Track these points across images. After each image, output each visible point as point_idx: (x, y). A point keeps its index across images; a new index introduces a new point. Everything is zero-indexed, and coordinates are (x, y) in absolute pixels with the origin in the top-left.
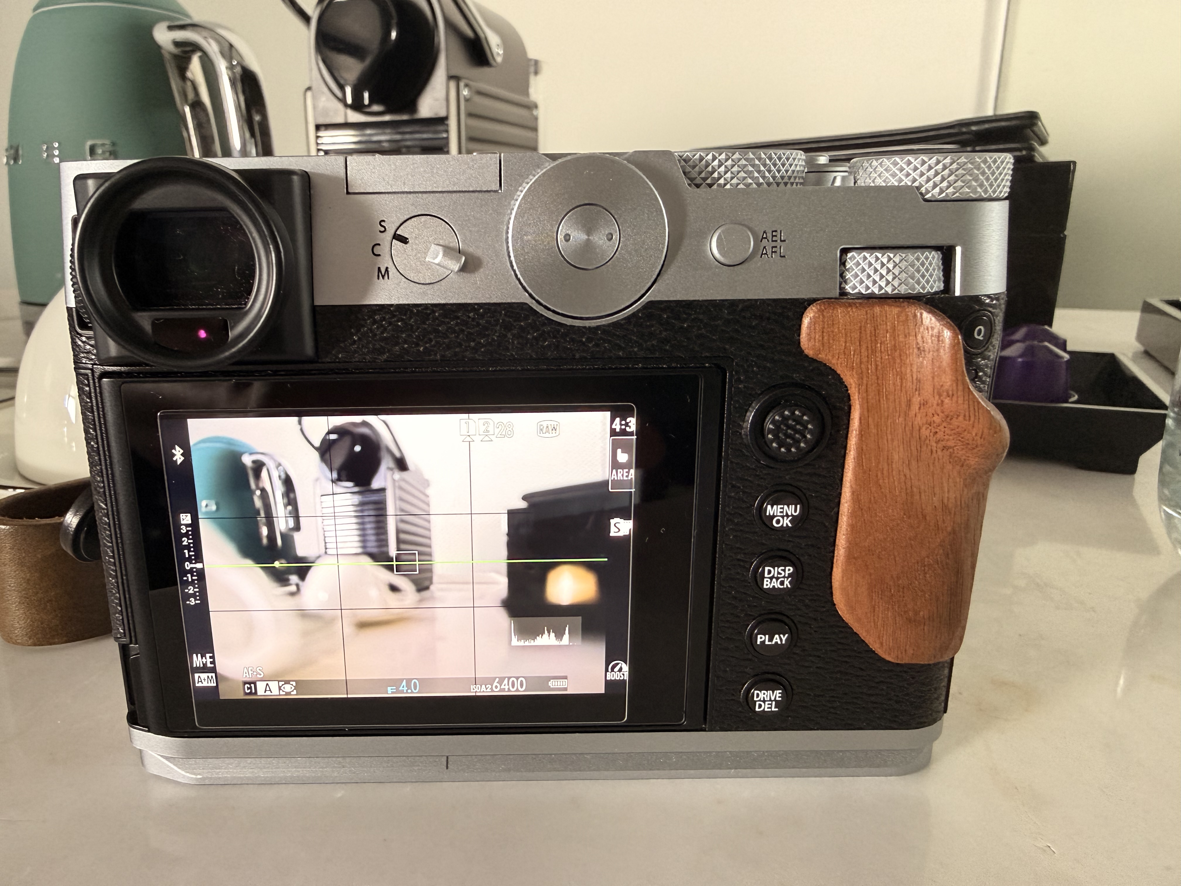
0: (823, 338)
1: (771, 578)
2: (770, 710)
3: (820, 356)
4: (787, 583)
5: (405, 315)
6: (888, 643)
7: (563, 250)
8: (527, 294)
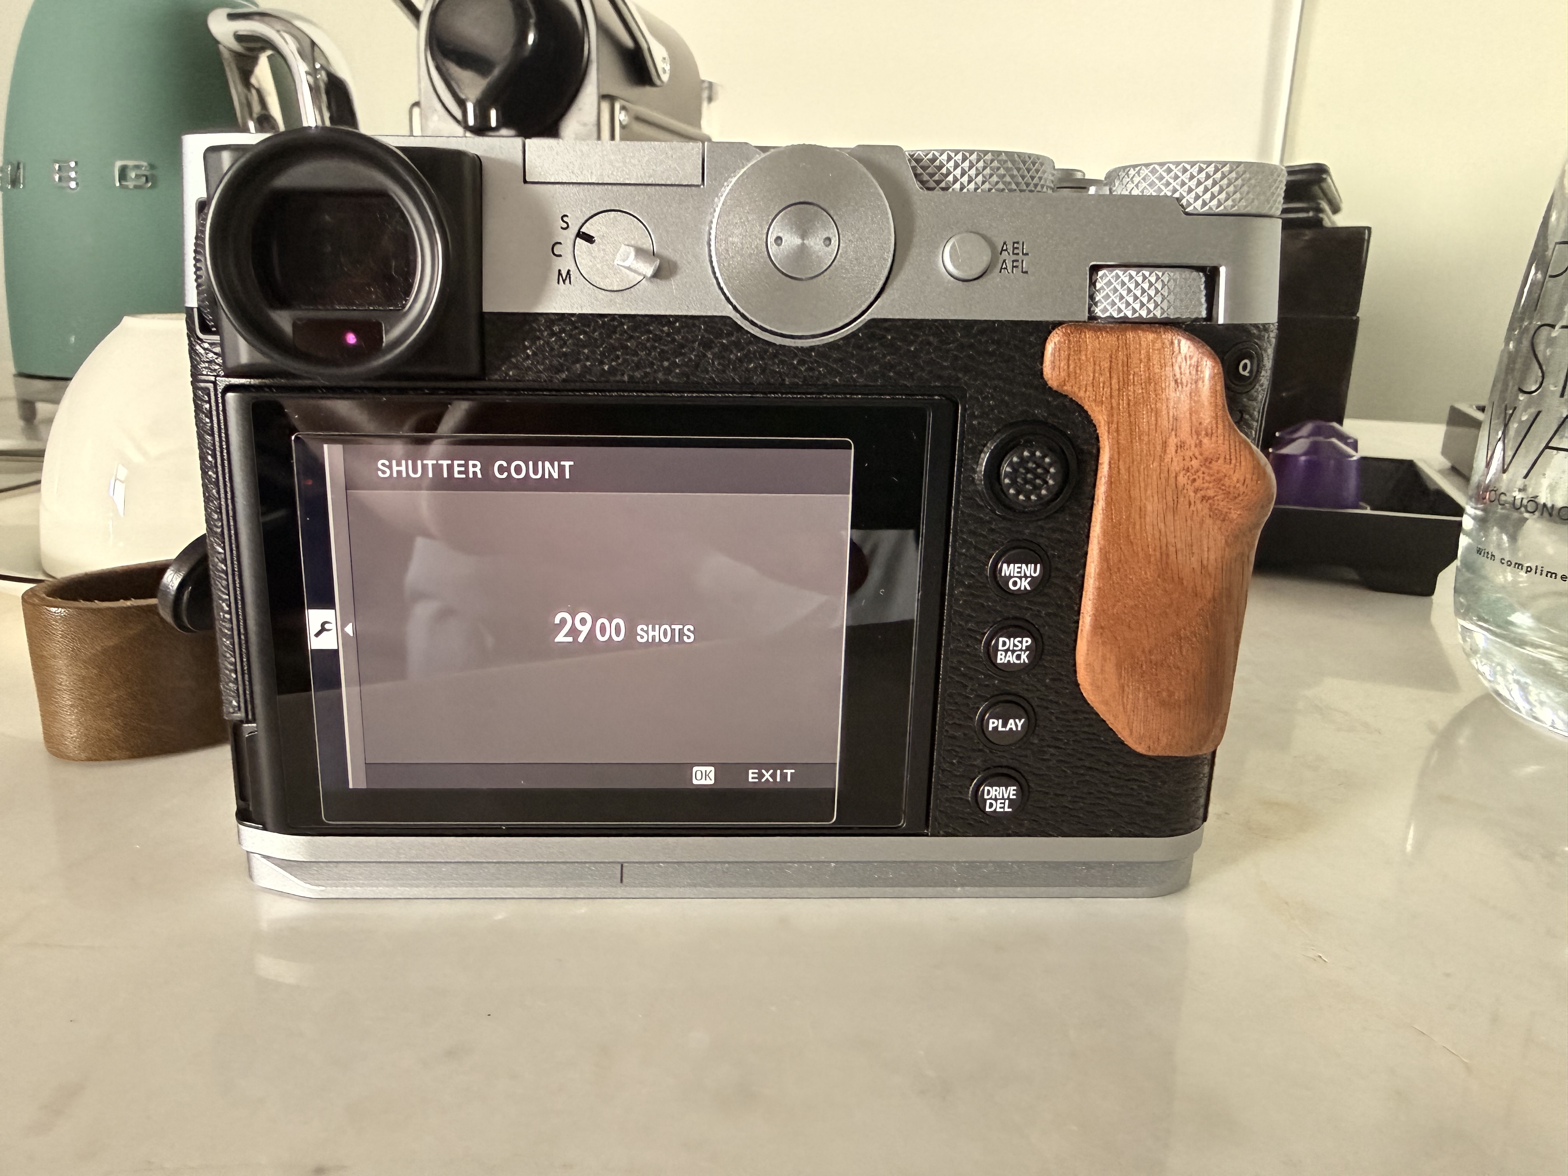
0: (1068, 367)
1: (1006, 651)
2: (1002, 810)
3: (1065, 388)
4: (1024, 657)
5: (589, 326)
6: (1139, 730)
7: (774, 255)
8: (730, 307)
